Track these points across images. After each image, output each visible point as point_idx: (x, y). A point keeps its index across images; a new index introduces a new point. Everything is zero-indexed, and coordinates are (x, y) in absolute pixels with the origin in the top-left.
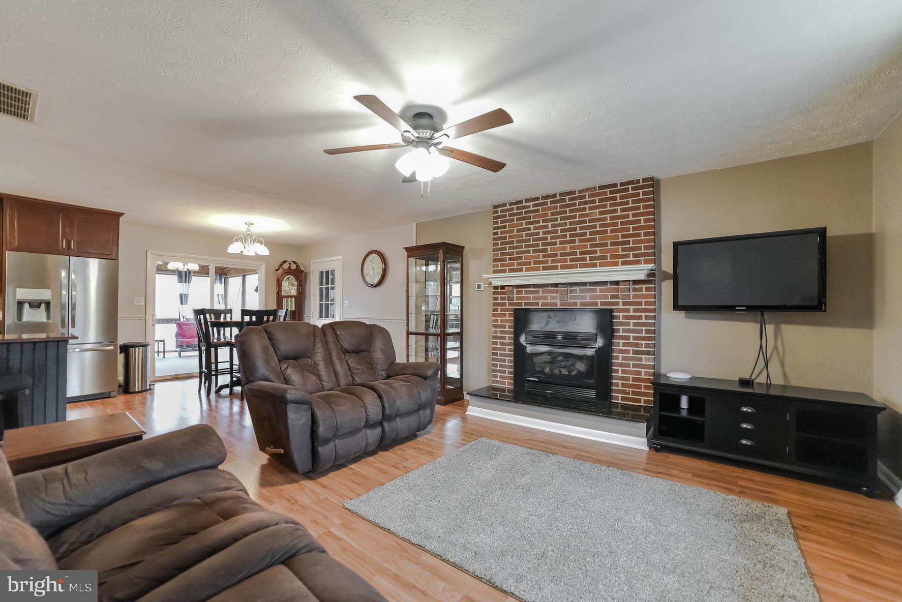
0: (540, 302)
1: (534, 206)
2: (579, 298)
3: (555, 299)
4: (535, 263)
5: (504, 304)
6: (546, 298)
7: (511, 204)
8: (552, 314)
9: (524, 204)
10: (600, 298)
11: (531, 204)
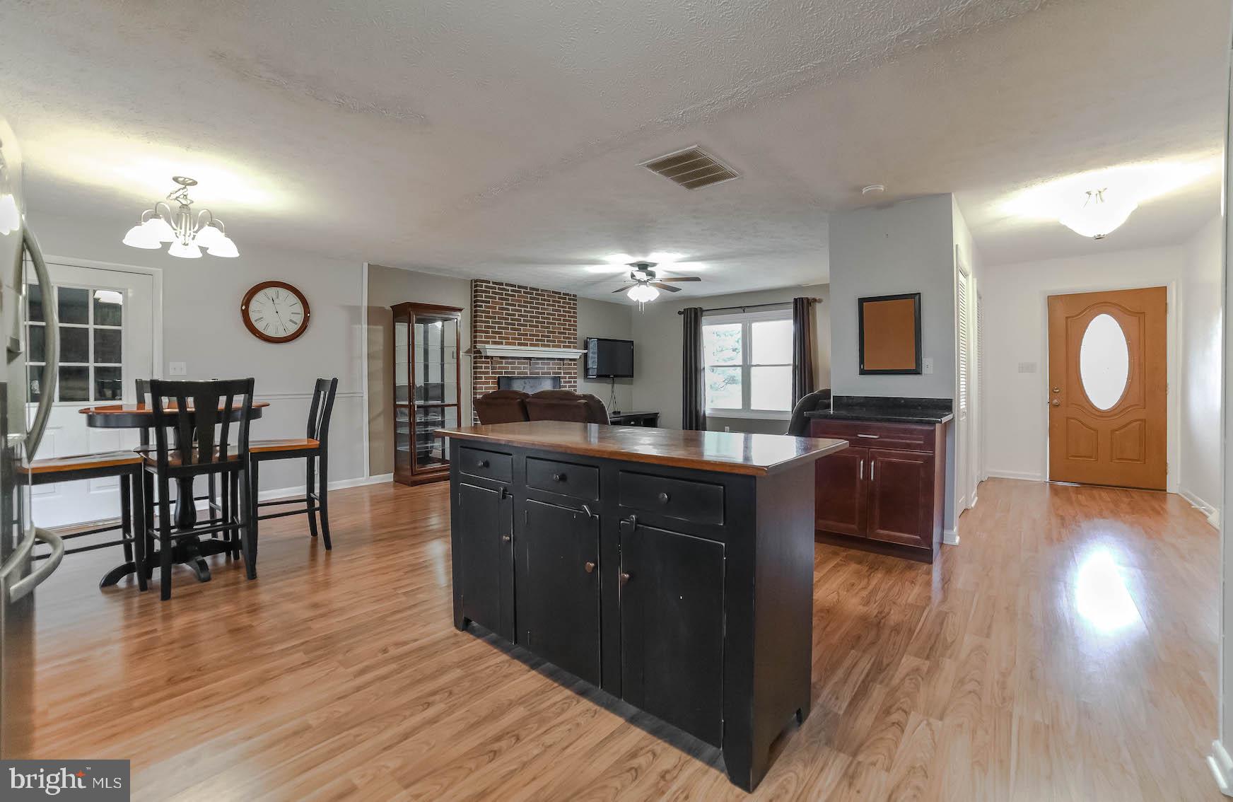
0: (516, 371)
1: (512, 291)
2: (541, 368)
3: (526, 369)
4: (513, 339)
5: (488, 373)
6: (520, 368)
7: (494, 283)
8: (526, 381)
9: (504, 287)
10: (552, 368)
11: (510, 288)
